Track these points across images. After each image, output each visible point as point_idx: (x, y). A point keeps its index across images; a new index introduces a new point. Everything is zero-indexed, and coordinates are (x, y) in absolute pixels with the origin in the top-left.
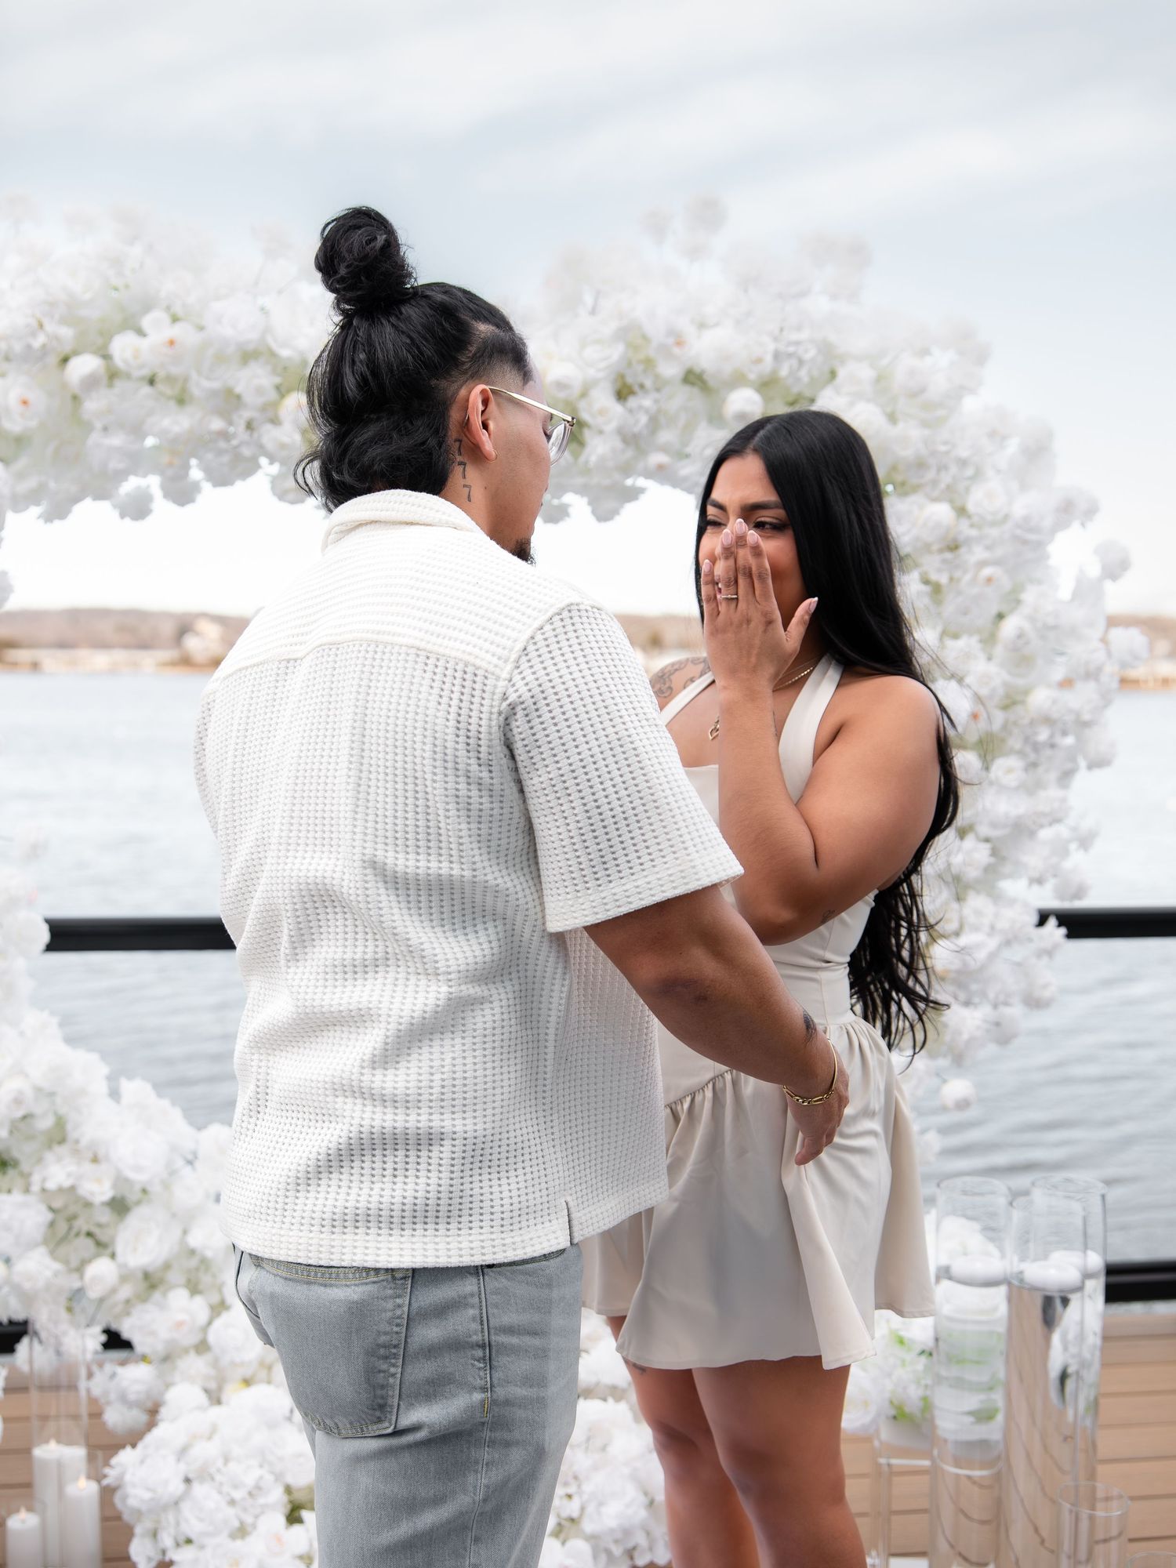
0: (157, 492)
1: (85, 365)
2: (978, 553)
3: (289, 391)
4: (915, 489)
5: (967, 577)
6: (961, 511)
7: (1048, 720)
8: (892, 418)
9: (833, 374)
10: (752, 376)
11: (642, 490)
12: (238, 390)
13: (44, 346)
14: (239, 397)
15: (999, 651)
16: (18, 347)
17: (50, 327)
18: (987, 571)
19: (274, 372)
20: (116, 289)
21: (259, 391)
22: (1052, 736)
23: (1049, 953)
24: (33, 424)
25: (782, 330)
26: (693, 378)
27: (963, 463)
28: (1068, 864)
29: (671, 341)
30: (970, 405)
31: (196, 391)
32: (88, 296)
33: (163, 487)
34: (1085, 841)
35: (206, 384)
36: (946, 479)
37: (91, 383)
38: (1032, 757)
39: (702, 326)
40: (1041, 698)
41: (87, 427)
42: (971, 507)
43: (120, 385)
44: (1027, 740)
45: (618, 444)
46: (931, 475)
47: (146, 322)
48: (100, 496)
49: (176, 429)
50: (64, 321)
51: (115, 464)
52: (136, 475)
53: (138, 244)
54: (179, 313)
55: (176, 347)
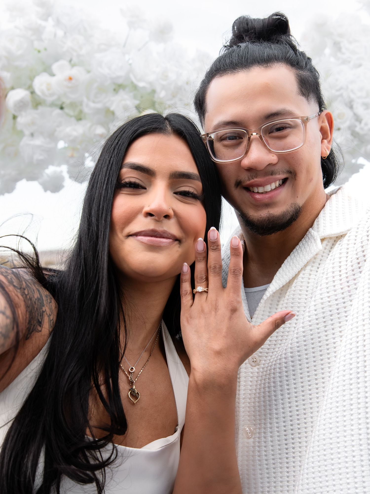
0: (66, 176)
1: (18, 95)
11: (361, 166)
12: (112, 108)
14: (113, 113)
19: (135, 97)
21: (126, 108)
31: (86, 110)
32: (20, 52)
33: (69, 172)
35: (93, 105)
37: (21, 105)
41: (21, 134)
43: (41, 109)
45: (350, 137)
47: (55, 67)
48: (31, 178)
49: (75, 134)
50: (5, 68)
51: (38, 156)
52: (53, 165)
53: (50, 19)
54: (75, 60)
55: (73, 81)
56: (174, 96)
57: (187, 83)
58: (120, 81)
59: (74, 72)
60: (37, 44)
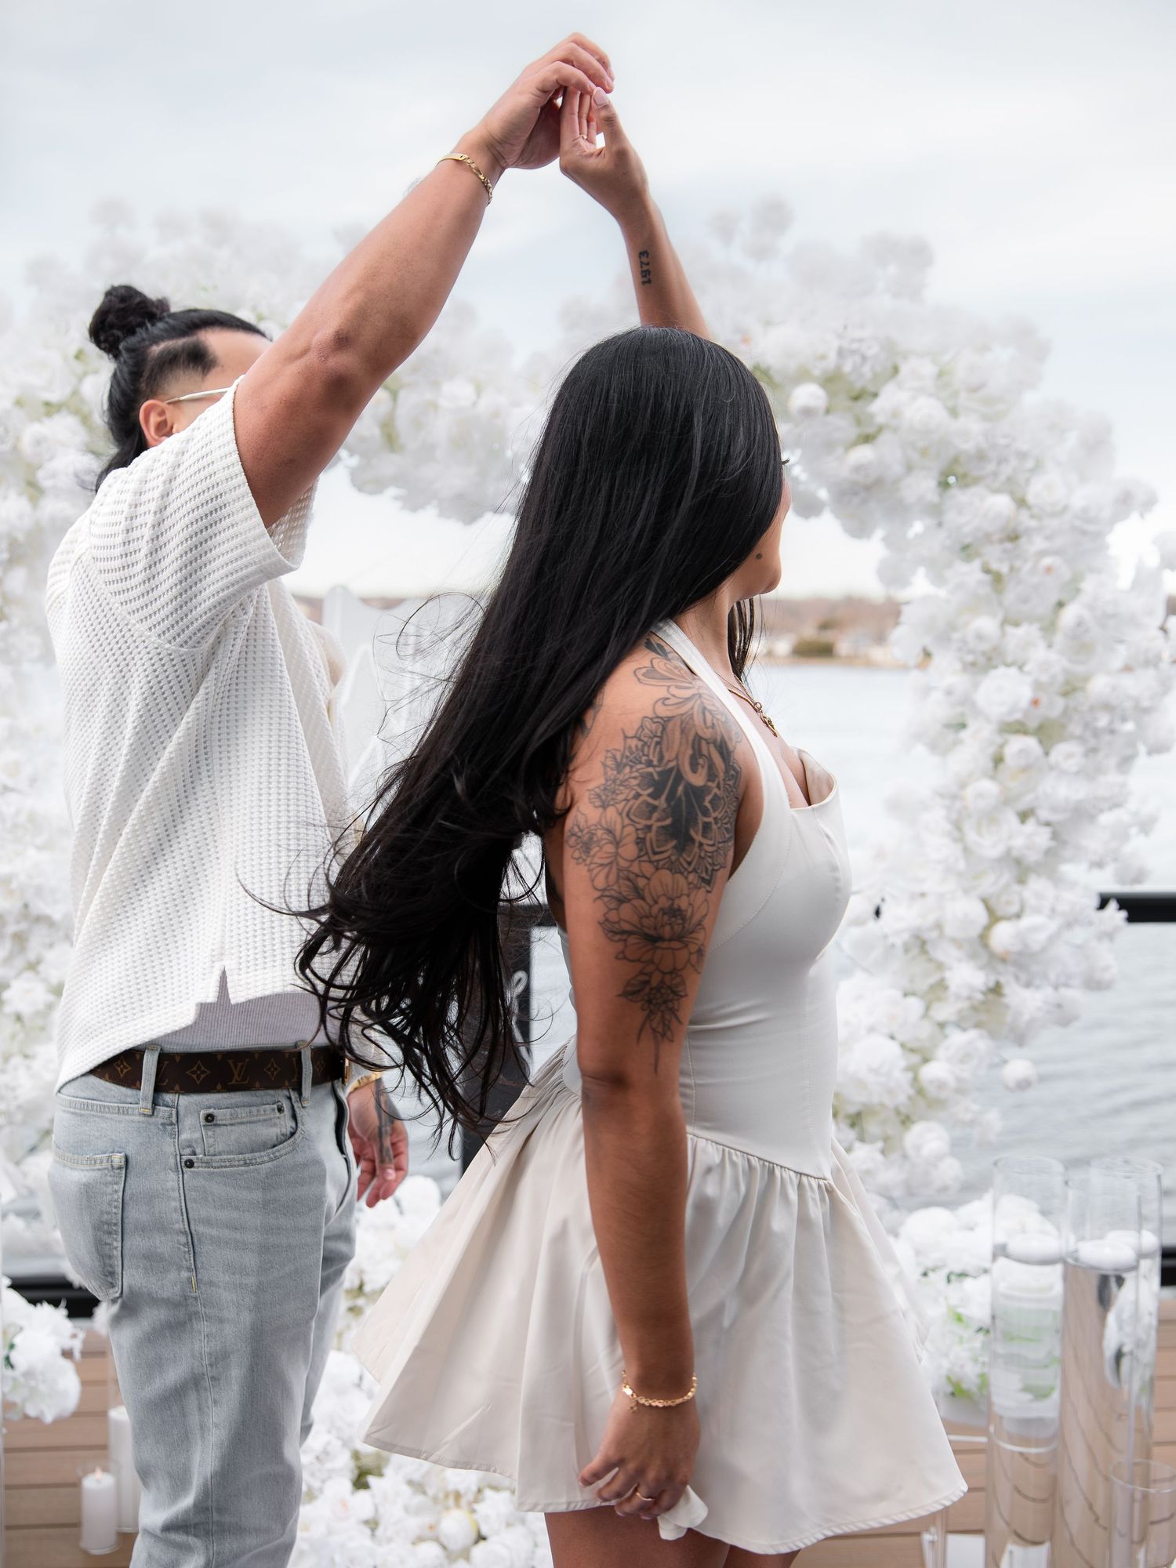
2: (1038, 543)
4: (977, 481)
5: (1027, 567)
6: (1021, 503)
7: (1108, 707)
8: (954, 412)
9: (896, 370)
10: (817, 372)
15: (1059, 639)
18: (1047, 561)
20: (205, 289)
22: (1111, 722)
23: (1109, 936)
25: (845, 327)
27: (1022, 456)
28: (1127, 849)
29: (737, 339)
30: (1030, 399)
34: (1146, 826)
36: (1006, 470)
38: (1092, 742)
39: (768, 323)
40: (1099, 686)
42: (1031, 498)
44: (1086, 726)
46: (991, 467)
60: (202, 279)
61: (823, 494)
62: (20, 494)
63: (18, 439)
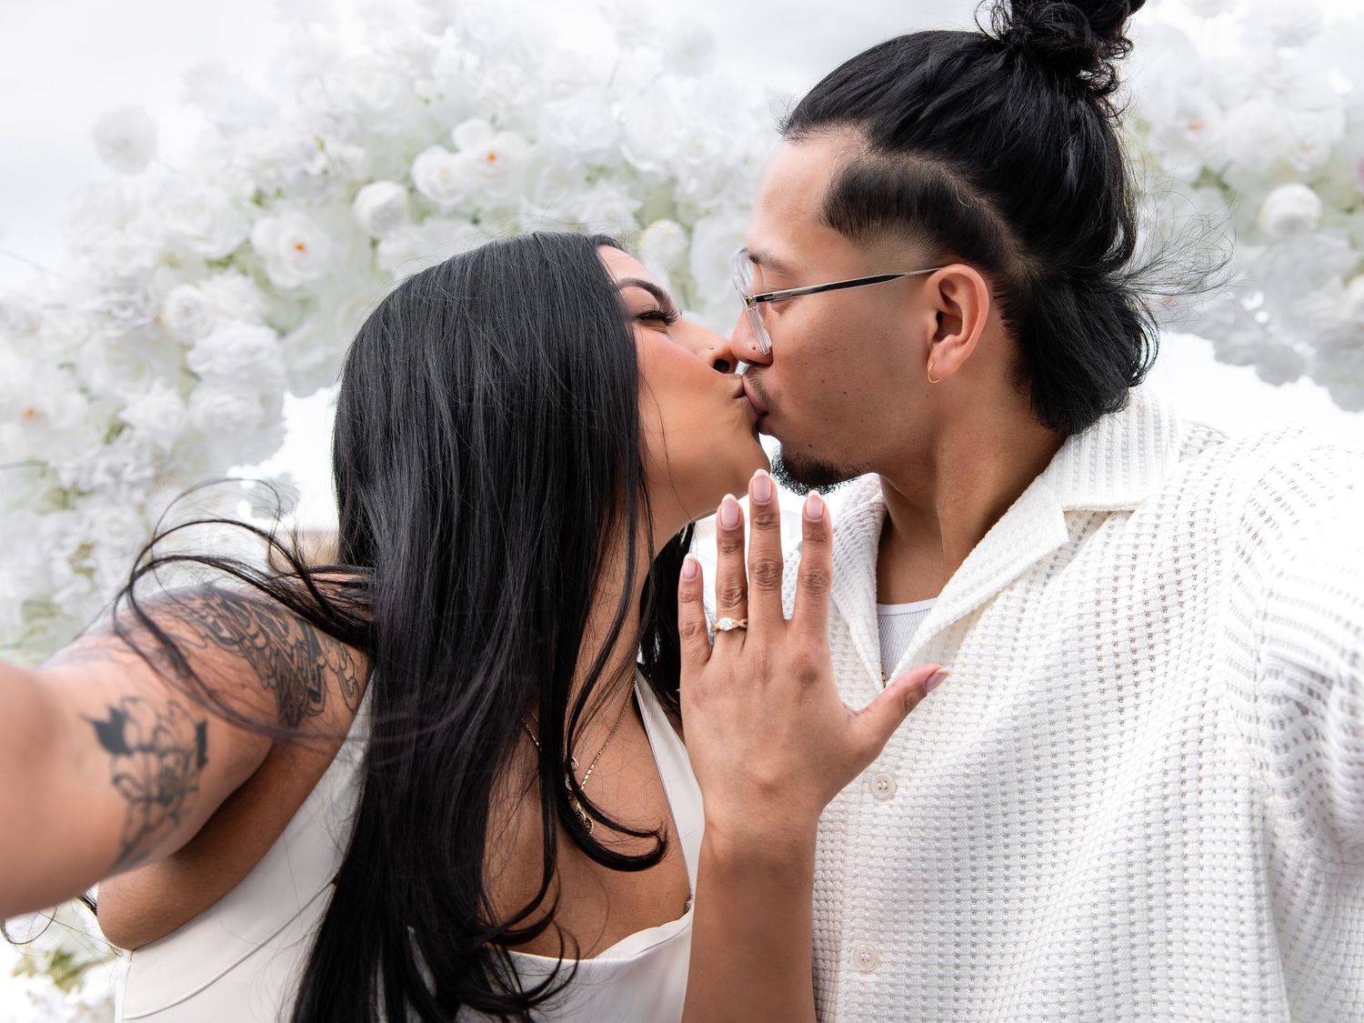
1: (381, 194)
3: (652, 220)
10: (1303, 167)
13: (325, 172)
16: (290, 174)
17: (333, 147)
19: (632, 194)
20: (427, 101)
21: (613, 219)
24: (313, 275)
26: (1212, 179)
29: (1183, 123)
32: (384, 104)
35: (539, 212)
37: (388, 217)
39: (1224, 103)
43: (430, 223)
47: (459, 134)
50: (352, 139)
53: (450, 32)
54: (503, 118)
55: (498, 163)
56: (716, 190)
57: (746, 161)
58: (600, 160)
59: (501, 143)
60: (421, 86)
61: (1304, 349)
62: (167, 386)
63: (160, 308)
